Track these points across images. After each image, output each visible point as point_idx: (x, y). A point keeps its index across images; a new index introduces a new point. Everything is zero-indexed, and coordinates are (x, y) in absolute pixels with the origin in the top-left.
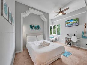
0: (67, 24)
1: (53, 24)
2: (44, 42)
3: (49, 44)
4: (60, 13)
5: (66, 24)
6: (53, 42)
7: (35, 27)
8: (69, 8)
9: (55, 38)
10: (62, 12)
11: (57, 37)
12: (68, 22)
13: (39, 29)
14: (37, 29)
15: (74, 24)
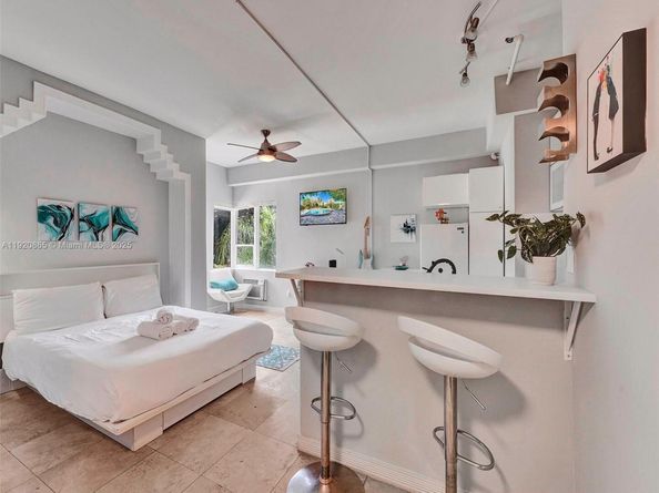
0: (306, 211)
1: (234, 195)
2: (164, 318)
3: (191, 325)
4: (261, 152)
5: (302, 208)
6: (232, 312)
7: (89, 220)
8: (299, 143)
9: (244, 288)
10: (272, 150)
11: (261, 283)
12: (314, 199)
13: (129, 235)
14: (107, 234)
15: (334, 214)
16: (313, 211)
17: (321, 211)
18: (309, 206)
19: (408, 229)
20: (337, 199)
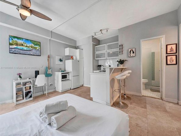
0: (14, 46)
15: (34, 51)
16: (19, 47)
17: (25, 48)
18: (17, 44)
19: (61, 60)
20: (36, 45)
